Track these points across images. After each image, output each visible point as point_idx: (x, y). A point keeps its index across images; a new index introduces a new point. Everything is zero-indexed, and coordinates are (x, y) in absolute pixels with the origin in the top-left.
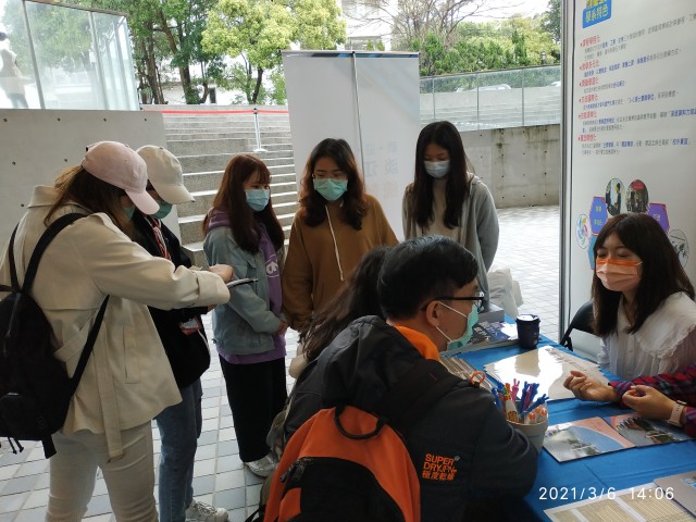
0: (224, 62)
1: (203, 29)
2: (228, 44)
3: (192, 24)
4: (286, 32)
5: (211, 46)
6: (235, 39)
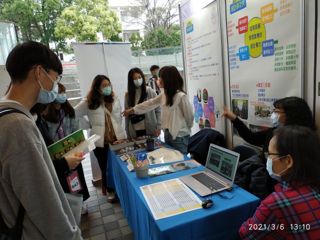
0: (66, 41)
1: (55, 27)
2: (67, 33)
3: (50, 25)
4: (94, 28)
5: (59, 34)
6: (70, 31)
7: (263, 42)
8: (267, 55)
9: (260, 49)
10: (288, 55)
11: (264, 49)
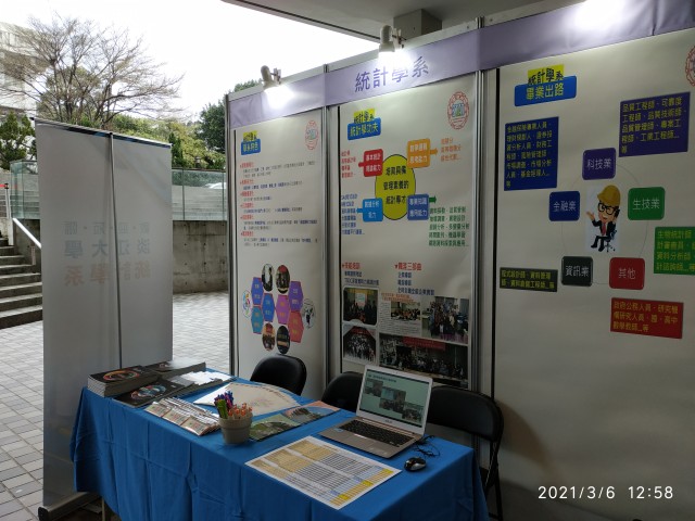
7: (410, 197)
8: (416, 218)
9: (403, 207)
10: (453, 222)
11: (411, 207)
